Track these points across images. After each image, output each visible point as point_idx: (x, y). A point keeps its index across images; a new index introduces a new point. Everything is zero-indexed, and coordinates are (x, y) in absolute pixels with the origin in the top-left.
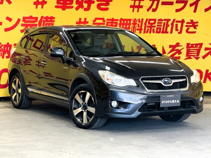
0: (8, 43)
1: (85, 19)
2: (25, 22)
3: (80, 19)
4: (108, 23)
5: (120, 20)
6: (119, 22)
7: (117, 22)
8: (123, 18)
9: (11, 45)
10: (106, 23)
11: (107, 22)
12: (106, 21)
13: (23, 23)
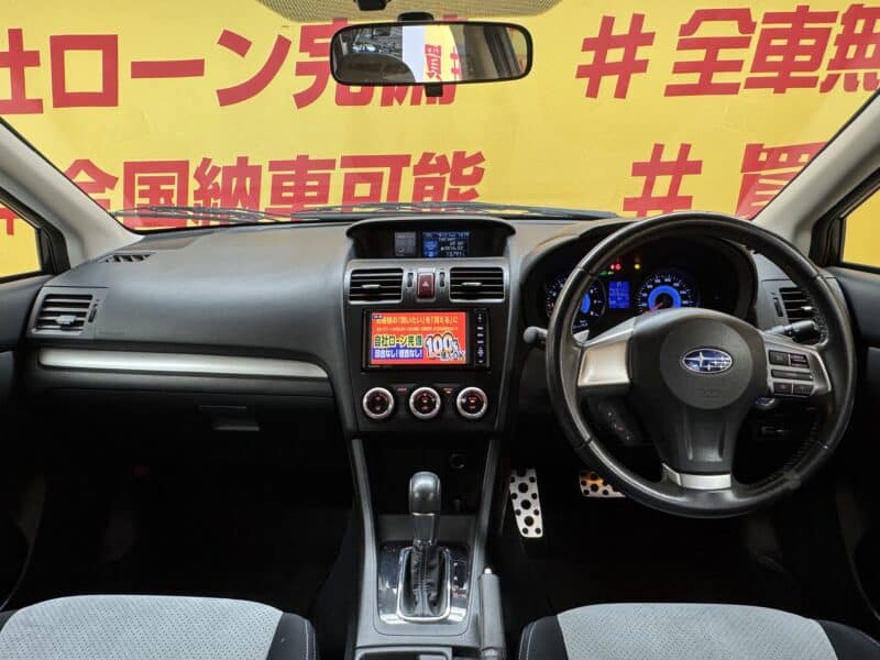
0: (243, 161)
1: (638, 20)
2: (312, 56)
3: (608, 23)
4: (767, 36)
5: (844, 16)
6: (837, 28)
7: (829, 30)
8: (868, 5)
9: (258, 169)
10: (755, 38)
11: (764, 32)
12: (760, 27)
13: (306, 57)
